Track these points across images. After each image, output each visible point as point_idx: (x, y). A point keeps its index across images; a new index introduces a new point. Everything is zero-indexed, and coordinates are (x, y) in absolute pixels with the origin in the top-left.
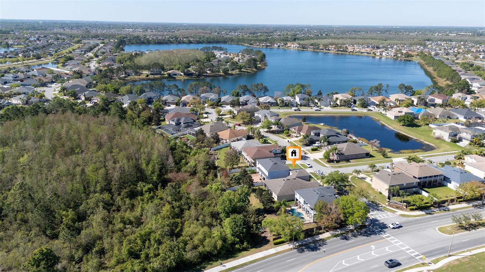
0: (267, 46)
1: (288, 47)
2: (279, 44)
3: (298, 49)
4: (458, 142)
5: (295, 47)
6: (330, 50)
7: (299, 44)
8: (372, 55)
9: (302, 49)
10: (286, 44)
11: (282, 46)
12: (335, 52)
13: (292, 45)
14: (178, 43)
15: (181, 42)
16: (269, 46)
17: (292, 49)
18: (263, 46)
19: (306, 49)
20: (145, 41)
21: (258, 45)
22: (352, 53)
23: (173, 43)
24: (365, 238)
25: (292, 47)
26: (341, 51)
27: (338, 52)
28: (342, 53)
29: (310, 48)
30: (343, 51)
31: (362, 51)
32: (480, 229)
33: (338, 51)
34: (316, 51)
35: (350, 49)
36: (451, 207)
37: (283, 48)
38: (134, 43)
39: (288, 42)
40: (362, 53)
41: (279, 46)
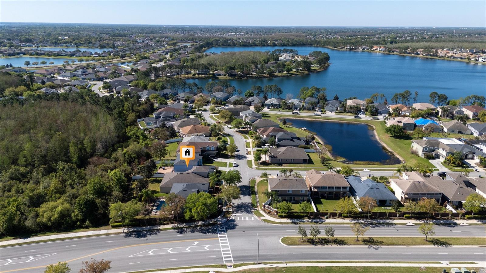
0: (351, 49)
1: (374, 50)
2: (364, 47)
3: (384, 52)
4: (434, 158)
5: (381, 50)
6: (418, 54)
7: (385, 47)
8: (466, 60)
9: (388, 53)
10: (372, 47)
11: (368, 49)
12: (425, 57)
13: (378, 49)
14: (263, 46)
15: (266, 45)
16: (353, 49)
17: (378, 53)
18: (347, 49)
19: (392, 53)
20: (231, 44)
21: (342, 48)
22: (442, 58)
23: (257, 46)
24: (201, 234)
25: (378, 50)
26: (431, 55)
27: (427, 57)
28: (431, 57)
29: (396, 52)
30: (433, 56)
31: (456, 56)
32: (329, 246)
33: (427, 55)
34: (404, 56)
35: (441, 53)
36: (328, 221)
37: (368, 52)
38: (220, 46)
39: (373, 46)
40: (454, 58)
41: (363, 49)
